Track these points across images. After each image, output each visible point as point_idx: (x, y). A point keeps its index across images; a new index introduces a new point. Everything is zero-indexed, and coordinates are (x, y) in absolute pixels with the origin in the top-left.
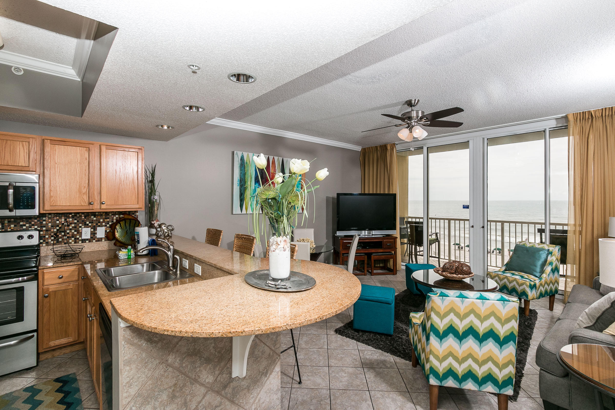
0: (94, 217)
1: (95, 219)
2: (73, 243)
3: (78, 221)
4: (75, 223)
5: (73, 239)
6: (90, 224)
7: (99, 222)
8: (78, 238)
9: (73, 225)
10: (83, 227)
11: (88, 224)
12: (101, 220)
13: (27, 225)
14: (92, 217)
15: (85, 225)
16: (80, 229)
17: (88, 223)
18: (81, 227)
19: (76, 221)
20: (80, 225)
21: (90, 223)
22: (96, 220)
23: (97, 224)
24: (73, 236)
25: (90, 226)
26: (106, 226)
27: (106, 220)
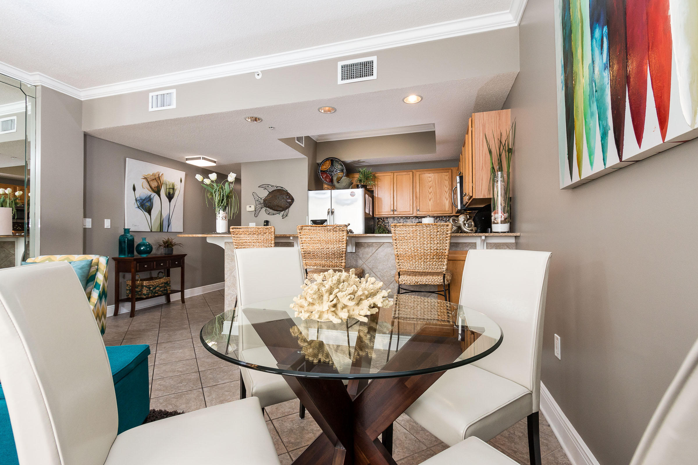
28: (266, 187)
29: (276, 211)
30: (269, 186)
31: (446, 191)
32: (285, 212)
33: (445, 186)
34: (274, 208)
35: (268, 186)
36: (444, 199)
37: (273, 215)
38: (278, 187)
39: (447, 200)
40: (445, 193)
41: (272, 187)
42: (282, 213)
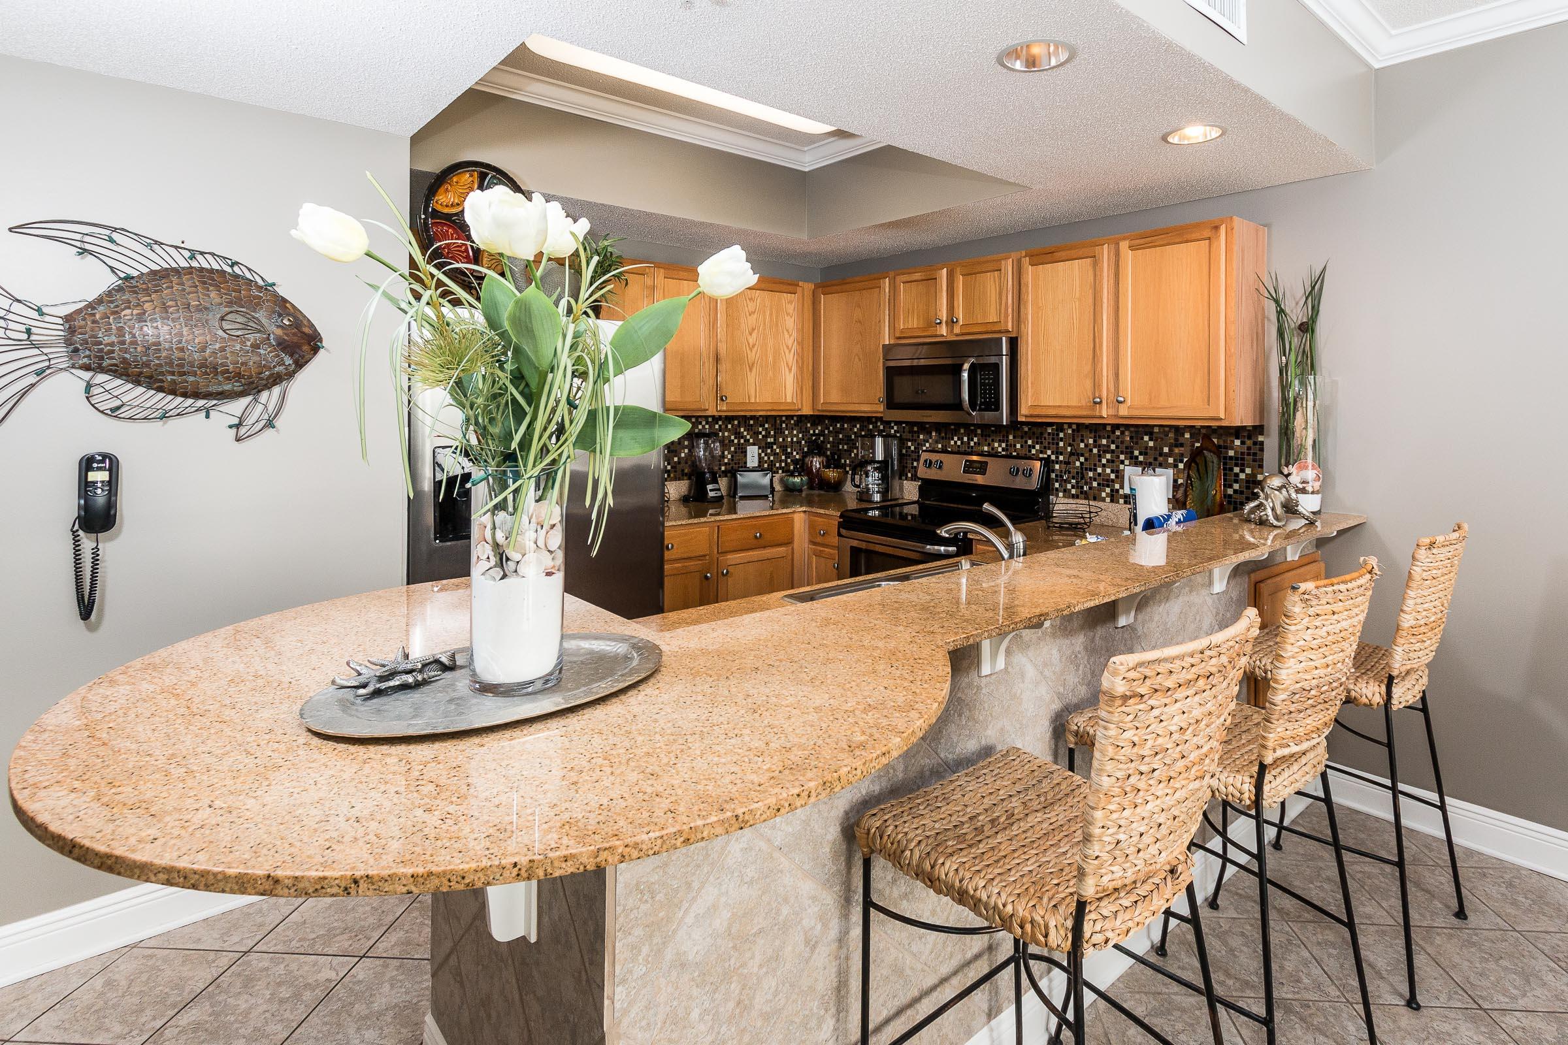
0: (1151, 439)
1: (1151, 444)
2: (1108, 500)
3: (1117, 447)
4: (1113, 451)
5: (1108, 490)
6: (1141, 458)
7: (1161, 454)
8: (1117, 491)
9: (1108, 456)
10: (1127, 462)
11: (1137, 457)
12: (1166, 450)
13: (1038, 447)
14: (1146, 438)
15: (1131, 458)
16: (1122, 467)
17: (1136, 453)
18: (1122, 462)
19: (1113, 447)
20: (1122, 457)
21: (1141, 454)
22: (1155, 448)
23: (1156, 459)
24: (1108, 482)
25: (1141, 462)
26: (1176, 466)
27: (1176, 450)
28: (87, 239)
29: (185, 395)
30: (115, 236)
31: (788, 347)
32: (260, 408)
33: (786, 333)
34: (169, 378)
35: (111, 240)
36: (784, 370)
37: (164, 417)
38: (202, 253)
39: (790, 370)
40: (787, 352)
41: (148, 245)
42: (237, 406)
